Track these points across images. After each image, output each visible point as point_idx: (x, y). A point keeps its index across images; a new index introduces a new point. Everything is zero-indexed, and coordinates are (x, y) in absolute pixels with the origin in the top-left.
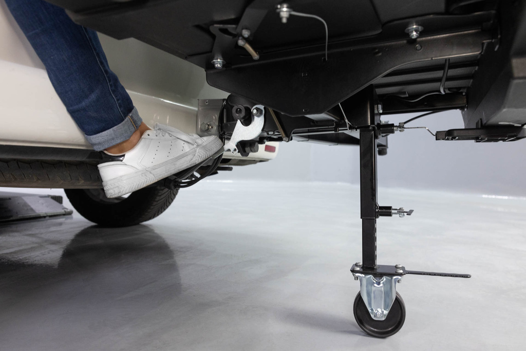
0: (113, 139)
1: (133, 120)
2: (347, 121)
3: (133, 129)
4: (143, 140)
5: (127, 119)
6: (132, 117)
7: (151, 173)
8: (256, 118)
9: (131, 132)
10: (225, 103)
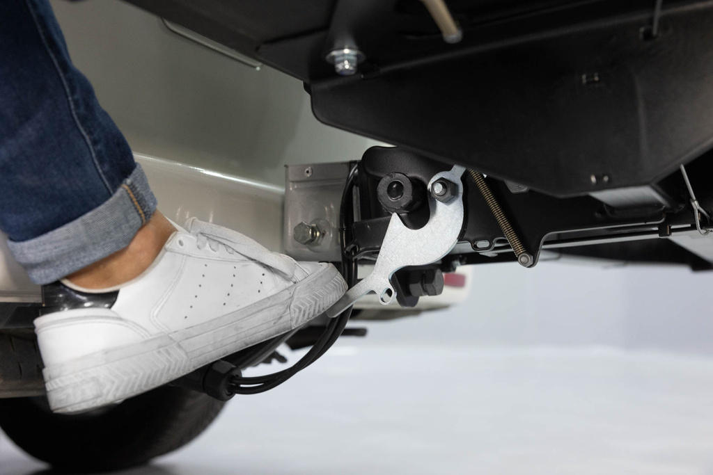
0: (83, 248)
1: (137, 195)
2: (695, 204)
3: (135, 220)
4: (167, 254)
5: (120, 191)
6: (132, 187)
7: (179, 346)
8: (440, 206)
9: (131, 227)
10: (354, 171)
